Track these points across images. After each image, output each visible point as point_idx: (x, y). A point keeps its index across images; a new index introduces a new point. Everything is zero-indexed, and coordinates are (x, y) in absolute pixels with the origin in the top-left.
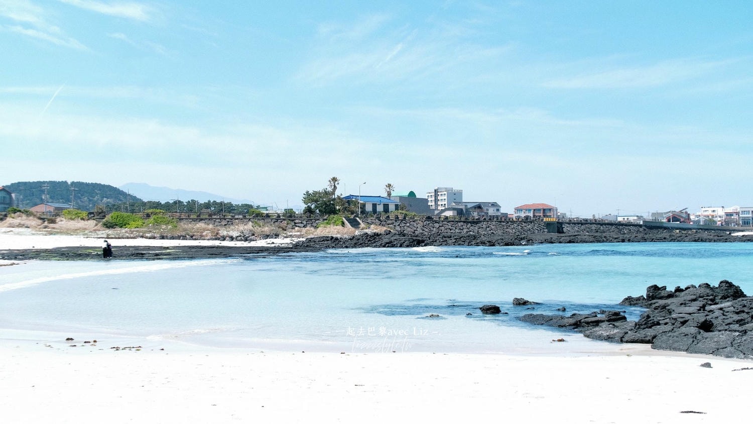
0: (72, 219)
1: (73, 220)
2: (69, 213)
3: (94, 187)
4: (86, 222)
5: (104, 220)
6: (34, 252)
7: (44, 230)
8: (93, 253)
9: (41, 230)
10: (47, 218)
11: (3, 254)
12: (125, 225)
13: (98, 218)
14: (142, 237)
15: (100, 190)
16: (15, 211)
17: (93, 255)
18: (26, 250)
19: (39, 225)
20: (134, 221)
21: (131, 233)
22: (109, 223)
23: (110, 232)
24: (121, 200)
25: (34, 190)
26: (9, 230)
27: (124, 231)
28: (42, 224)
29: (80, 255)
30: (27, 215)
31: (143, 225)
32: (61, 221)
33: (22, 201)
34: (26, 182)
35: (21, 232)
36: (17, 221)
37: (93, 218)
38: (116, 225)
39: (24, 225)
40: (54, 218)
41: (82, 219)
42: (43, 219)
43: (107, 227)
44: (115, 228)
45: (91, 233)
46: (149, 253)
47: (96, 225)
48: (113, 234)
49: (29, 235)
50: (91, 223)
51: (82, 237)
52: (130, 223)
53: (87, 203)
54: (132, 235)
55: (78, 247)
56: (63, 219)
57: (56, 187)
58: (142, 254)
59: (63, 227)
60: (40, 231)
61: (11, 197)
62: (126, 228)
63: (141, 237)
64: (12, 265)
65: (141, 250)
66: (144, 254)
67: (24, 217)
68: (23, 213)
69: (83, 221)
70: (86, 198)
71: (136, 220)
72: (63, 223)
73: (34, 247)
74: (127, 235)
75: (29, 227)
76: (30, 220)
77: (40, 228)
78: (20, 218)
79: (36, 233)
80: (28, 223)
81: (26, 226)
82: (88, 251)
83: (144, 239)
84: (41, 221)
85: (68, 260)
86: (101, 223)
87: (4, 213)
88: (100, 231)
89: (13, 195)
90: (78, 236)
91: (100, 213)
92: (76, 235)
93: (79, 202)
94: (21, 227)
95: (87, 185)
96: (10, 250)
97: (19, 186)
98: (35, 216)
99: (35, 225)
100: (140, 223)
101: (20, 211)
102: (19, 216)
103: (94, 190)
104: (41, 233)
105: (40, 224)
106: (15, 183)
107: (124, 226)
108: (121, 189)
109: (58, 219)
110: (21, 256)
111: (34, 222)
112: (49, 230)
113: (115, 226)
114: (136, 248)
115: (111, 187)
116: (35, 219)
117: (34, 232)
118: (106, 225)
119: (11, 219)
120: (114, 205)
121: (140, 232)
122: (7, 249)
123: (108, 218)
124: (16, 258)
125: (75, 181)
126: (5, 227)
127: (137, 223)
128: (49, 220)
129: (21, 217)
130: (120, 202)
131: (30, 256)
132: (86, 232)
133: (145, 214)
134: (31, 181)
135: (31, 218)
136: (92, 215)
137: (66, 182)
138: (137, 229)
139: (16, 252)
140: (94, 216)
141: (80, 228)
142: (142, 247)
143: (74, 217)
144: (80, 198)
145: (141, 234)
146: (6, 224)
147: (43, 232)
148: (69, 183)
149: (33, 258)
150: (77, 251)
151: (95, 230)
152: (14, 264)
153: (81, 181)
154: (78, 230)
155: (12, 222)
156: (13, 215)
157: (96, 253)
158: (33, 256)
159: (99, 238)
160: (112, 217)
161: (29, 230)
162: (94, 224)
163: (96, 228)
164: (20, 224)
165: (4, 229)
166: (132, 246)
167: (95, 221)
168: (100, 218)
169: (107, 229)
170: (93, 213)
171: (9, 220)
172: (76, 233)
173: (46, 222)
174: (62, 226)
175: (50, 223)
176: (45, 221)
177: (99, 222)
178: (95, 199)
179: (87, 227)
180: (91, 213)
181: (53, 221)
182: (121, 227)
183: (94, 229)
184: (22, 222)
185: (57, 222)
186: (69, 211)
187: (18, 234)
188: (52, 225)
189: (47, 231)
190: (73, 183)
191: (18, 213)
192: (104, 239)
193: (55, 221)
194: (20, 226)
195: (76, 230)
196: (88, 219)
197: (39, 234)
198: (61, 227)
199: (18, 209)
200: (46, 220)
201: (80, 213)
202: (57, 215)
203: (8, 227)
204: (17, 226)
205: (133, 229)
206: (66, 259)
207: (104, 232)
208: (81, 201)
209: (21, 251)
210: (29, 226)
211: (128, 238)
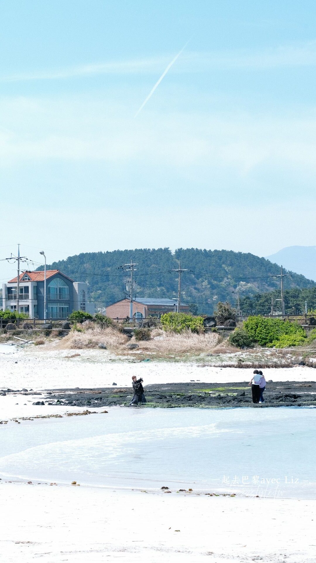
0: (176, 331)
1: (179, 332)
2: (172, 319)
3: (220, 259)
4: (201, 337)
5: (233, 332)
6: (117, 392)
7: (131, 352)
8: (212, 395)
9: (126, 352)
10: (134, 331)
11: (70, 396)
12: (271, 342)
13: (222, 329)
14: (303, 364)
15: (231, 265)
16: (82, 319)
17: (212, 398)
18: (103, 390)
19: (122, 344)
20: (287, 333)
21: (282, 357)
22: (242, 337)
23: (244, 356)
24: (273, 285)
25: (109, 269)
26: (74, 354)
27: (268, 353)
28: (128, 341)
29: (190, 398)
30: (102, 326)
31: (303, 341)
32: (159, 335)
33: (90, 290)
34: (94, 254)
35: (93, 357)
36: (86, 336)
37: (213, 328)
38: (256, 341)
39: (97, 344)
40: (146, 329)
41: (195, 331)
42: (127, 332)
43: (238, 345)
44: (253, 347)
45: (210, 358)
46: (308, 396)
47: (219, 342)
48: (249, 360)
49: (106, 362)
50: (212, 337)
51: (195, 364)
52: (279, 337)
53: (208, 293)
54: (284, 361)
55: (188, 384)
56: (161, 331)
57: (149, 263)
58: (295, 397)
59: (161, 347)
60: (124, 355)
61: (71, 288)
62: (272, 347)
63: (300, 364)
64: (87, 413)
65: (296, 389)
66: (299, 396)
67: (97, 329)
68: (94, 321)
69: (196, 335)
70: (205, 283)
71: (291, 332)
72: (161, 338)
73: (114, 384)
74: (275, 360)
75: (105, 348)
76: (106, 335)
77: (124, 349)
78: (90, 331)
79: (117, 357)
80: (103, 339)
81: (100, 345)
82: (204, 391)
83: (306, 369)
84: (124, 336)
85: (170, 407)
86: (228, 338)
87: (64, 322)
88: (225, 353)
89: (76, 285)
90: (189, 364)
91: (226, 319)
92: (185, 361)
93: (194, 291)
94: (93, 347)
95: (207, 254)
96: (78, 389)
97: (82, 263)
98: (114, 327)
99: (115, 344)
100: (298, 336)
101: (89, 318)
102: (89, 328)
103: (221, 267)
104: (126, 357)
105: (123, 341)
106: (76, 257)
107: (270, 344)
108: (273, 262)
109: (154, 332)
110: (97, 399)
111: (115, 338)
112: (139, 352)
113: (253, 344)
114: (288, 385)
115: (254, 257)
116: (115, 332)
117: (113, 357)
118: (237, 341)
119: (76, 333)
120: (259, 297)
121: (299, 355)
122: (74, 387)
123: (240, 328)
124: (89, 404)
125: (185, 248)
126: (67, 348)
127: (293, 337)
128: (137, 334)
129: (93, 329)
130: (272, 289)
131: (110, 399)
132: (202, 355)
133: (309, 317)
134: (104, 251)
135: (108, 330)
136: (212, 323)
137: (166, 251)
138: (293, 349)
139: (88, 392)
140: (215, 325)
141: (191, 349)
142: (298, 383)
143: (179, 328)
144: (195, 283)
145: (301, 358)
146: (69, 343)
147: (129, 357)
148: (173, 253)
149: (115, 403)
150: (187, 391)
151: (218, 352)
152: (90, 413)
153: (195, 248)
154: (188, 351)
155: (77, 338)
156: (79, 325)
157: (217, 394)
158: (115, 400)
159: (225, 366)
160: (247, 326)
161: (107, 352)
162: (216, 340)
163: (218, 347)
164: (90, 342)
165: (66, 352)
166: (281, 382)
167: (217, 335)
168: (225, 329)
169: (238, 349)
170: (213, 319)
171: (73, 335)
172: (184, 358)
173: (134, 338)
174: (160, 344)
175: (140, 339)
176: (131, 337)
177: (224, 336)
178: (223, 284)
179: (203, 345)
180: (209, 319)
181: (144, 336)
182: (264, 345)
183: (216, 349)
184: (94, 339)
185: (152, 337)
186: (171, 317)
187: (88, 360)
188: (143, 344)
189: (135, 354)
190: (180, 252)
191: (87, 322)
192: (254, 370)
193: (149, 336)
194: (91, 345)
195: (185, 351)
196: (205, 332)
197: (123, 361)
198: (157, 346)
199: (86, 314)
200: (132, 333)
201: (191, 320)
202: (151, 324)
203: (72, 348)
204: (86, 345)
205: (284, 350)
206: (166, 404)
207: (232, 355)
208: (195, 289)
209: (96, 392)
210: (105, 345)
211: (276, 366)
